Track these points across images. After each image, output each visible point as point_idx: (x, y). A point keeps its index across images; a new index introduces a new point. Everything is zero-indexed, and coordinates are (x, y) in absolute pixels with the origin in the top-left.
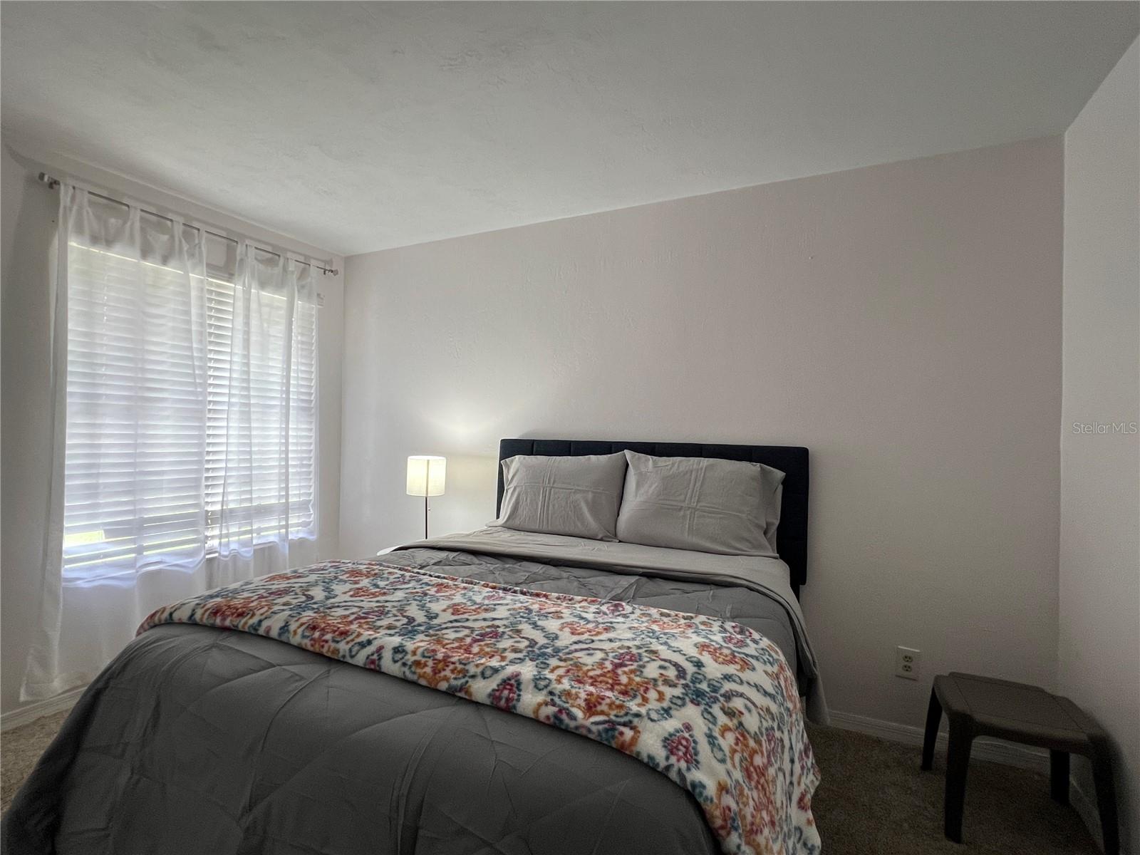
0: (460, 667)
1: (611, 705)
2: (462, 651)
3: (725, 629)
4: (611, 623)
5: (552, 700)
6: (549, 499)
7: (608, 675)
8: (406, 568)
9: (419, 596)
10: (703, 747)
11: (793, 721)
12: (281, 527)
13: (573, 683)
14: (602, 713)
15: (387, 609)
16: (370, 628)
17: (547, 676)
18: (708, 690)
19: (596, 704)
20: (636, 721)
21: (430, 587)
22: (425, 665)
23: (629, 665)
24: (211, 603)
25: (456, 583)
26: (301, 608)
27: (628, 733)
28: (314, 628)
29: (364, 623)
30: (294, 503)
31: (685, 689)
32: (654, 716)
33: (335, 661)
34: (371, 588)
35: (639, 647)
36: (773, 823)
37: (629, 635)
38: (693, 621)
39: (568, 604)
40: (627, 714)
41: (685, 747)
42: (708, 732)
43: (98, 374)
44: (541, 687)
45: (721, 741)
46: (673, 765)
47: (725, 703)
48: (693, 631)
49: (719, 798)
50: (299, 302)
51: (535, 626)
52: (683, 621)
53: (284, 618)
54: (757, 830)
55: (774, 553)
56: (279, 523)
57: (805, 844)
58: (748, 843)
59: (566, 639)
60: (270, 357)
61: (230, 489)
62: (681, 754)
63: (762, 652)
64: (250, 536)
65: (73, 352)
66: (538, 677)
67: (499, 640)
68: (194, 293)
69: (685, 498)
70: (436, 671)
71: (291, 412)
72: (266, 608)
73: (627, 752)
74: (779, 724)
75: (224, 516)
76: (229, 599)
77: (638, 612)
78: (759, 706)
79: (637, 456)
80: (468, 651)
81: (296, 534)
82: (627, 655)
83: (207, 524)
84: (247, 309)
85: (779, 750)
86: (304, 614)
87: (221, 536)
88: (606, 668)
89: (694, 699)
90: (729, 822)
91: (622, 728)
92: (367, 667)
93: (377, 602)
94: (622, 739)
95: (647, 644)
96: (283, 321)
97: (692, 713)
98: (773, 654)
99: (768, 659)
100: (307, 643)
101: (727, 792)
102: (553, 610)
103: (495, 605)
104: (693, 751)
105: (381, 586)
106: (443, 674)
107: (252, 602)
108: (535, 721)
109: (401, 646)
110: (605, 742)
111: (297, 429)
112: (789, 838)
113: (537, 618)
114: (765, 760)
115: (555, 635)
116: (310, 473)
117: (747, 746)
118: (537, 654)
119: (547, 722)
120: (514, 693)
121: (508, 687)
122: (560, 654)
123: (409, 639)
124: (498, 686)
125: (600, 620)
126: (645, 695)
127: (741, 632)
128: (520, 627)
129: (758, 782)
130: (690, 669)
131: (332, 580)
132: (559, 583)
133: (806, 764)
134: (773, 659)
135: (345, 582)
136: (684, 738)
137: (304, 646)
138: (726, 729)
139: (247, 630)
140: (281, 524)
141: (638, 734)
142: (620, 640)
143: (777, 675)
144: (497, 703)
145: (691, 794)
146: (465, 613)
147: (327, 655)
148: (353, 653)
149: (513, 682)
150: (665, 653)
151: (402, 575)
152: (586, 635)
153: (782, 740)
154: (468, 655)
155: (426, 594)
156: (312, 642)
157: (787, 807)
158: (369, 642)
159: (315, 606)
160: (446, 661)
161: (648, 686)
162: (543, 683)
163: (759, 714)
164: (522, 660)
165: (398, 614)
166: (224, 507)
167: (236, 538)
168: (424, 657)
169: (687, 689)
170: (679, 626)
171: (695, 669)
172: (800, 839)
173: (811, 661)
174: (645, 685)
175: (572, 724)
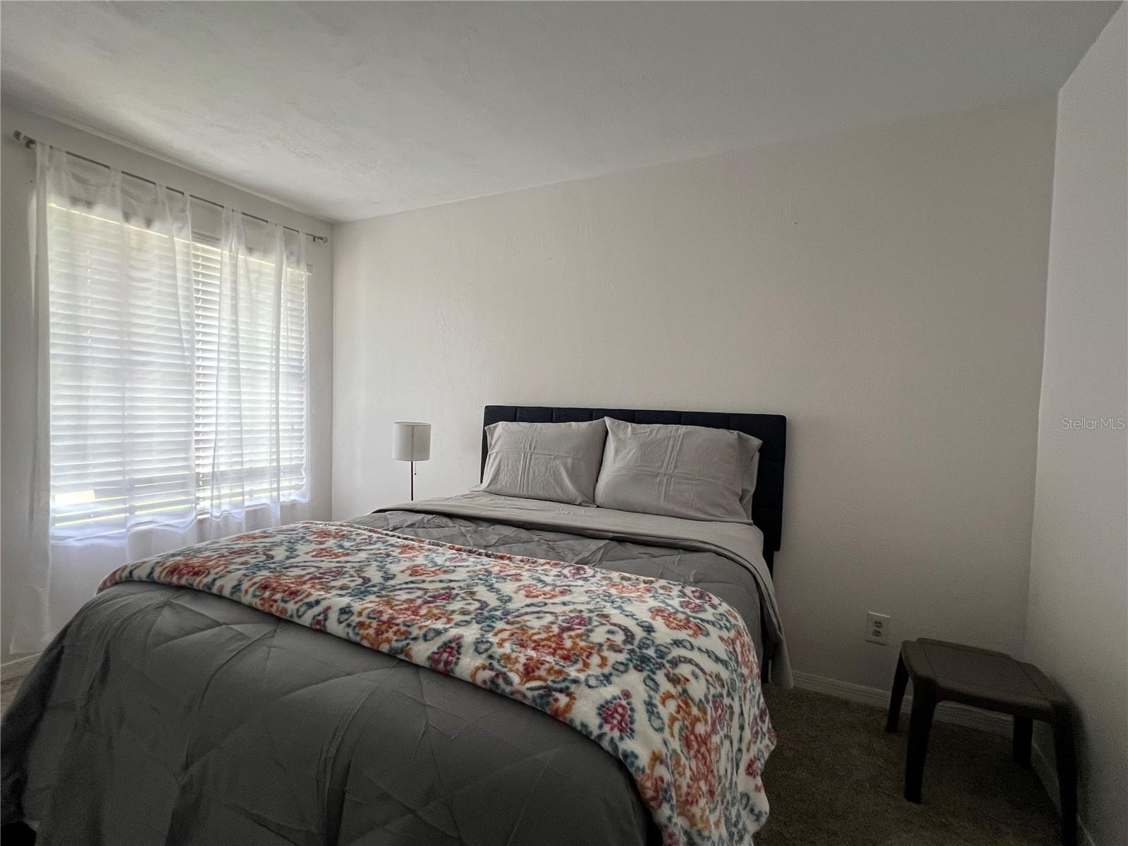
0: (403, 628)
1: (549, 671)
2: (409, 613)
3: (684, 594)
4: (569, 586)
5: (491, 664)
6: (530, 464)
7: (553, 639)
8: (376, 529)
9: (381, 557)
10: (641, 715)
11: (748, 687)
12: (272, 490)
13: (514, 647)
14: (540, 678)
15: (345, 569)
16: (322, 588)
17: (490, 640)
18: (654, 655)
19: (535, 668)
20: (573, 688)
21: (395, 548)
22: (369, 626)
23: (577, 629)
24: (171, 561)
25: (422, 545)
26: (258, 567)
27: (563, 700)
28: (265, 588)
29: (318, 583)
30: (285, 467)
31: (630, 655)
32: (592, 682)
33: (282, 621)
34: (335, 548)
35: (591, 611)
36: (711, 793)
37: (585, 598)
38: (653, 585)
39: (530, 566)
40: (564, 680)
41: (621, 715)
42: (647, 699)
43: (83, 336)
44: (481, 651)
45: (661, 708)
46: (605, 733)
47: (670, 670)
48: (651, 595)
49: (652, 767)
50: (288, 269)
51: (491, 588)
52: (642, 585)
53: (239, 577)
54: (693, 801)
55: (748, 519)
56: (271, 485)
57: (752, 811)
58: (681, 814)
59: (519, 602)
60: (260, 323)
61: (221, 452)
62: (615, 722)
63: (719, 617)
64: (241, 498)
65: (55, 314)
66: (480, 640)
67: (451, 601)
68: (179, 258)
69: (662, 465)
70: (379, 632)
71: (281, 377)
72: (222, 567)
73: (561, 719)
74: (729, 691)
75: (215, 478)
76: (190, 557)
77: (599, 576)
78: (708, 671)
79: (616, 423)
80: (415, 613)
81: (288, 496)
82: (577, 618)
83: (199, 486)
84: (235, 273)
85: (727, 717)
86: (259, 573)
87: (212, 498)
88: (552, 632)
89: (638, 665)
90: (661, 793)
91: (558, 695)
92: (314, 627)
93: (338, 562)
94: (556, 705)
95: (601, 608)
96: (272, 287)
97: (634, 681)
98: (731, 619)
99: (725, 624)
100: (257, 602)
101: (662, 762)
102: (513, 572)
103: (455, 567)
104: (628, 719)
105: (346, 547)
106: (385, 635)
107: (211, 561)
108: (472, 685)
109: (349, 606)
110: (539, 708)
111: (288, 395)
112: (733, 805)
113: (494, 580)
114: (709, 728)
115: (508, 598)
116: (301, 438)
117: (689, 714)
118: (485, 617)
119: (484, 686)
120: (453, 656)
121: (448, 650)
122: (509, 617)
123: (358, 600)
124: (438, 649)
125: (558, 583)
126: (587, 660)
127: (701, 597)
128: (475, 589)
129: (698, 751)
130: (639, 633)
131: (298, 540)
132: (528, 546)
133: (762, 729)
134: (731, 624)
135: (311, 542)
136: (621, 706)
137: (254, 606)
138: (669, 696)
139: (201, 589)
140: (273, 486)
141: (573, 701)
142: (574, 603)
143: (732, 640)
144: (436, 666)
145: (622, 764)
146: (423, 574)
147: (275, 614)
148: (300, 613)
149: (453, 645)
150: (617, 617)
151: (370, 536)
152: (540, 597)
153: (731, 707)
154: (413, 617)
155: (388, 555)
156: (262, 601)
157: (732, 774)
158: (318, 602)
159: (272, 566)
160: (390, 622)
161: (592, 651)
162: (483, 647)
163: (707, 680)
164: (468, 622)
165: (355, 575)
166: (215, 470)
167: (228, 500)
168: (370, 618)
169: (632, 654)
170: (638, 590)
171: (645, 634)
172: (747, 805)
173: (777, 627)
174: (590, 650)
175: (508, 689)
